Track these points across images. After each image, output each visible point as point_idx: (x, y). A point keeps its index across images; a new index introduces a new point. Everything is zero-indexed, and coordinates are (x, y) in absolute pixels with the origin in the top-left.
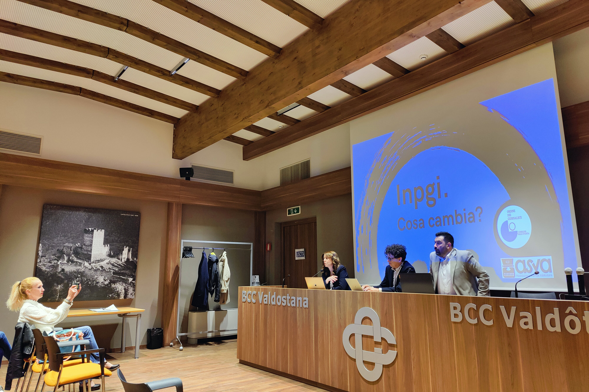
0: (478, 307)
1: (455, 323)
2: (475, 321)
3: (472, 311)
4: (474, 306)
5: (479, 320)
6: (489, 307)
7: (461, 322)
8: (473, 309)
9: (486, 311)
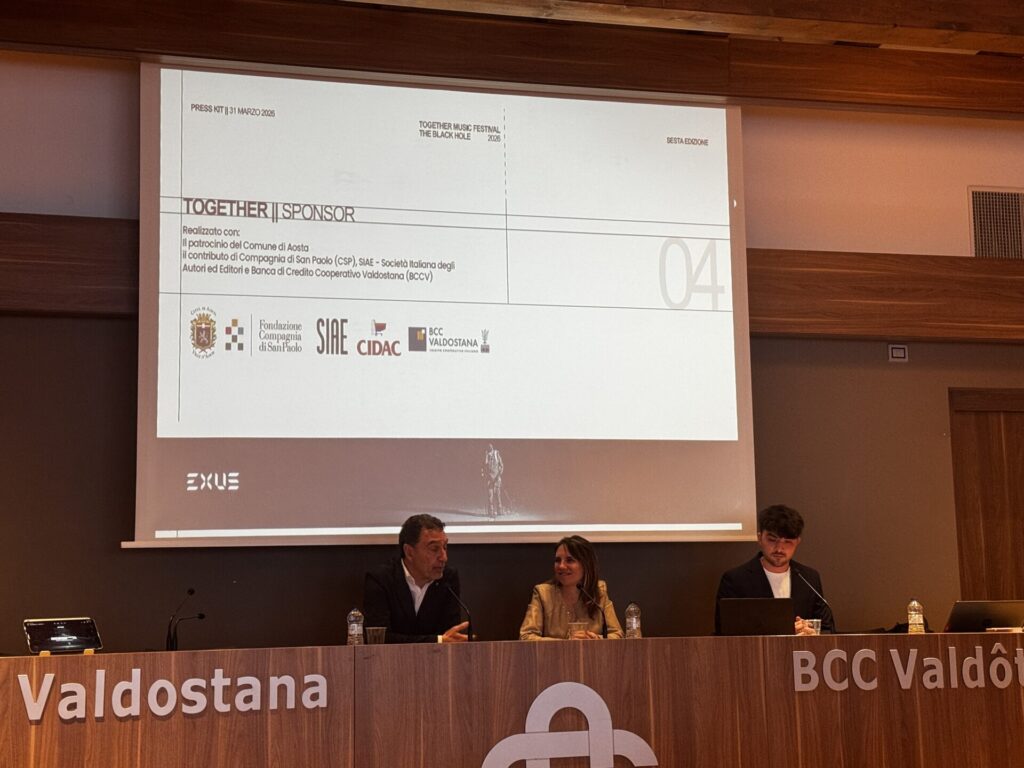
0: (851, 657)
1: (801, 693)
2: (845, 685)
3: (838, 664)
4: (843, 655)
5: (852, 682)
6: (871, 654)
7: (814, 692)
8: (841, 660)
9: (866, 661)
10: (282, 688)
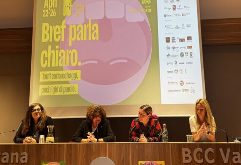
0: (204, 151)
1: (185, 164)
2: (202, 161)
3: (199, 154)
4: (201, 150)
5: (204, 160)
6: (212, 150)
7: (190, 163)
8: (200, 152)
9: (210, 153)
10: (15, 156)
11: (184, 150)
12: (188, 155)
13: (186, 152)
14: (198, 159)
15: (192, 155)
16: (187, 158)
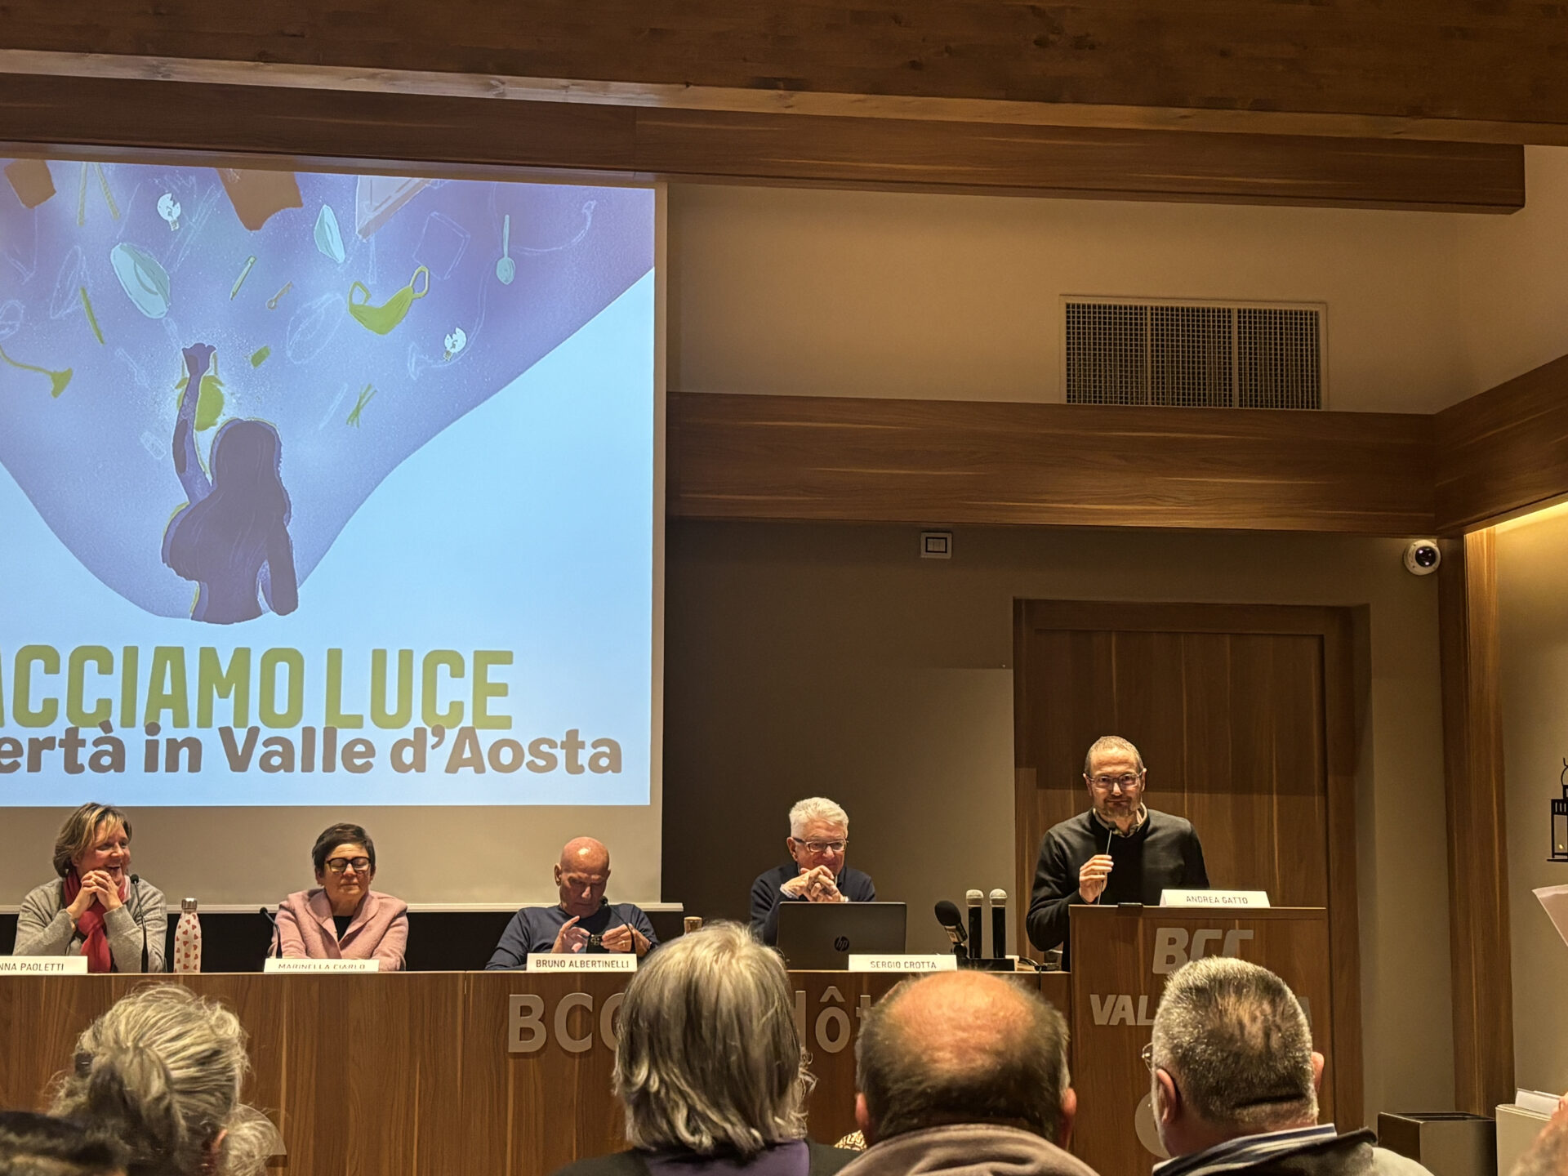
0: (598, 1004)
1: (517, 1055)
2: (585, 1044)
3: (578, 1014)
4: (586, 999)
5: (596, 1039)
7: (538, 1053)
8: (583, 1008)
11: (516, 1000)
12: (533, 1021)
13: (526, 1010)
14: (573, 1037)
15: (547, 1019)
16: (526, 1033)
